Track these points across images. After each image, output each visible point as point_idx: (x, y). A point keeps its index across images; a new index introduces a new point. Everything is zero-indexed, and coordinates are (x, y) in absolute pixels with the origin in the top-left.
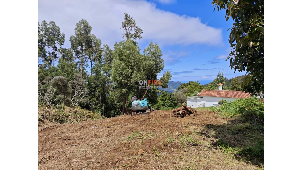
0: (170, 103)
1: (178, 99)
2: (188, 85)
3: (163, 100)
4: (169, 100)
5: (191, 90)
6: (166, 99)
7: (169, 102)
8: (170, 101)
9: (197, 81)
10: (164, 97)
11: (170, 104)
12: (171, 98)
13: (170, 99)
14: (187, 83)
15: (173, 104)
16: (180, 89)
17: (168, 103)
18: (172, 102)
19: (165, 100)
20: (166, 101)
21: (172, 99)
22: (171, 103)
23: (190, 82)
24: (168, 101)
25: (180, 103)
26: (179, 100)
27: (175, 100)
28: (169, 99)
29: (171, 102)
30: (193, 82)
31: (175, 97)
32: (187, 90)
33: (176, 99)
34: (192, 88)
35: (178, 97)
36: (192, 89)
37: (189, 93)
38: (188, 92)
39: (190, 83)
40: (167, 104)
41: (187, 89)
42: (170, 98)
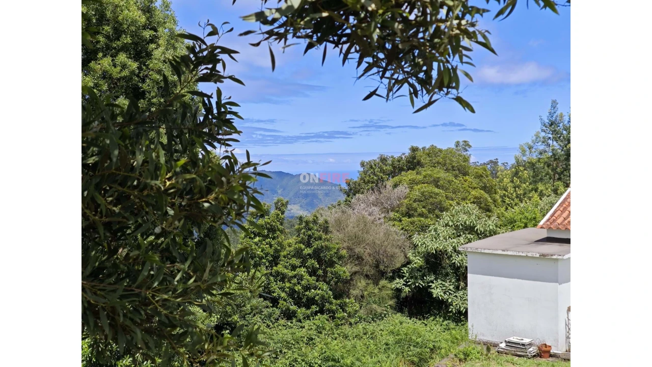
0: (308, 279)
1: (357, 250)
2: (401, 169)
3: (261, 258)
4: (296, 261)
5: (432, 195)
6: (276, 251)
7: (302, 271)
8: (303, 265)
9: (457, 144)
10: (267, 237)
11: (307, 288)
12: (316, 244)
13: (308, 251)
14: (396, 156)
15: (323, 290)
16: (358, 192)
17: (295, 281)
18: (320, 272)
19: (275, 261)
20: (280, 268)
21: (316, 254)
22: (312, 280)
23: (414, 150)
24: (294, 268)
25: (367, 276)
26: (359, 259)
27: (335, 259)
28: (298, 254)
29: (313, 272)
30: (433, 152)
31: (336, 241)
32: (405, 198)
33: (344, 252)
34: (436, 183)
35: (357, 240)
36: (436, 190)
37: (421, 215)
38: (416, 210)
39: (418, 154)
40: (282, 289)
41: (403, 189)
42: (309, 245)
